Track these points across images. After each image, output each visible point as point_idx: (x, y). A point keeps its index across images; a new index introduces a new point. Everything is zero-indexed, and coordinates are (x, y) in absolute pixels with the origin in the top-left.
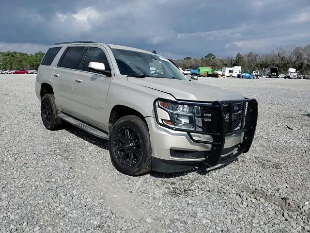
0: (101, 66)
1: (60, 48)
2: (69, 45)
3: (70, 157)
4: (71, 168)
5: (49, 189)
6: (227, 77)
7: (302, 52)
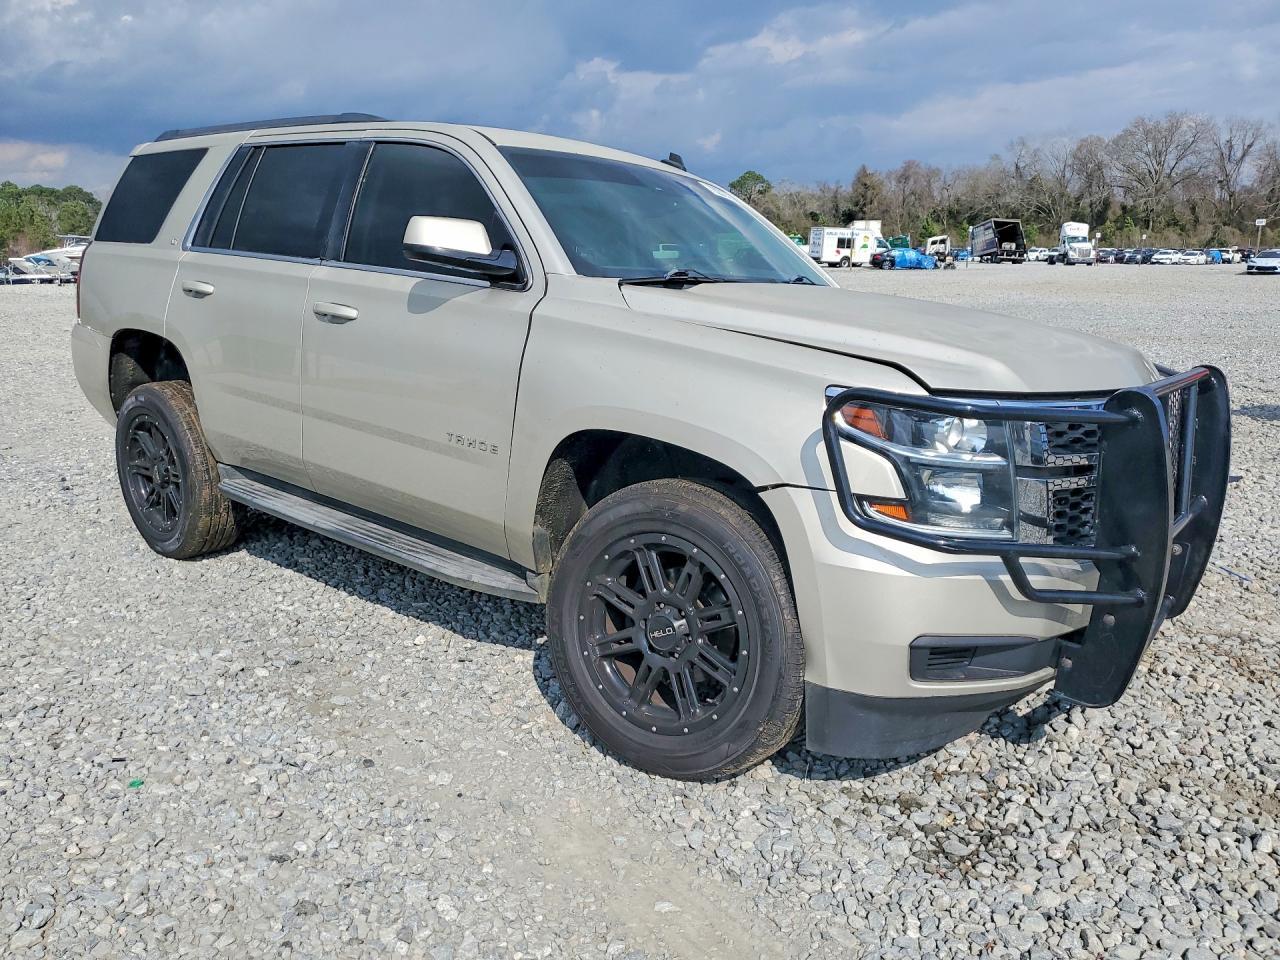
0: (467, 237)
1: (200, 153)
2: (249, 137)
3: (334, 700)
4: (368, 763)
5: (302, 909)
6: (832, 265)
7: (1106, 159)
